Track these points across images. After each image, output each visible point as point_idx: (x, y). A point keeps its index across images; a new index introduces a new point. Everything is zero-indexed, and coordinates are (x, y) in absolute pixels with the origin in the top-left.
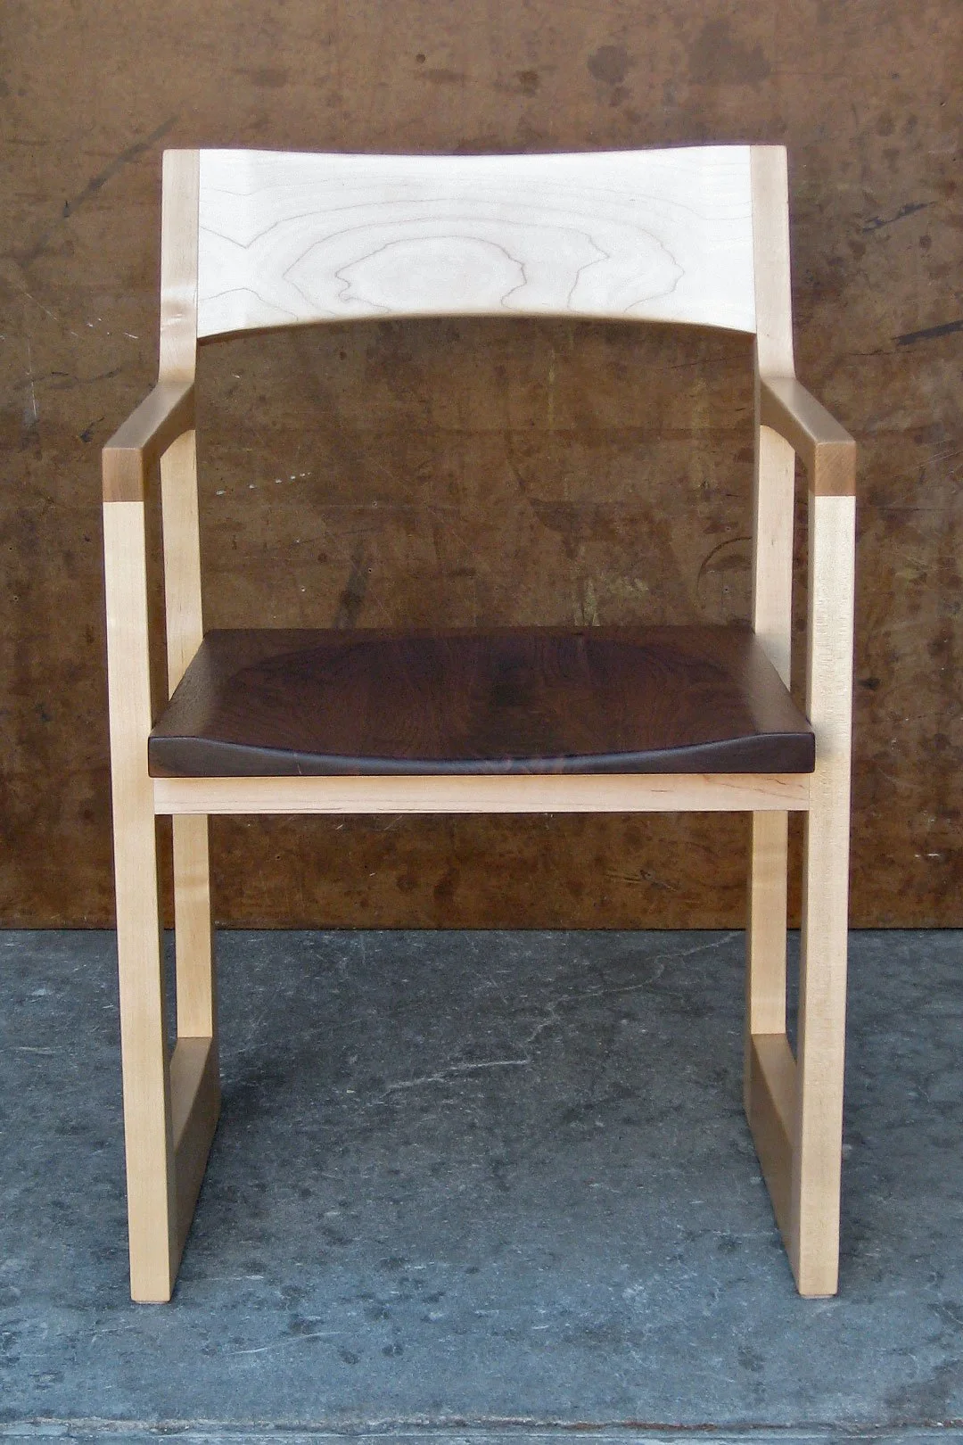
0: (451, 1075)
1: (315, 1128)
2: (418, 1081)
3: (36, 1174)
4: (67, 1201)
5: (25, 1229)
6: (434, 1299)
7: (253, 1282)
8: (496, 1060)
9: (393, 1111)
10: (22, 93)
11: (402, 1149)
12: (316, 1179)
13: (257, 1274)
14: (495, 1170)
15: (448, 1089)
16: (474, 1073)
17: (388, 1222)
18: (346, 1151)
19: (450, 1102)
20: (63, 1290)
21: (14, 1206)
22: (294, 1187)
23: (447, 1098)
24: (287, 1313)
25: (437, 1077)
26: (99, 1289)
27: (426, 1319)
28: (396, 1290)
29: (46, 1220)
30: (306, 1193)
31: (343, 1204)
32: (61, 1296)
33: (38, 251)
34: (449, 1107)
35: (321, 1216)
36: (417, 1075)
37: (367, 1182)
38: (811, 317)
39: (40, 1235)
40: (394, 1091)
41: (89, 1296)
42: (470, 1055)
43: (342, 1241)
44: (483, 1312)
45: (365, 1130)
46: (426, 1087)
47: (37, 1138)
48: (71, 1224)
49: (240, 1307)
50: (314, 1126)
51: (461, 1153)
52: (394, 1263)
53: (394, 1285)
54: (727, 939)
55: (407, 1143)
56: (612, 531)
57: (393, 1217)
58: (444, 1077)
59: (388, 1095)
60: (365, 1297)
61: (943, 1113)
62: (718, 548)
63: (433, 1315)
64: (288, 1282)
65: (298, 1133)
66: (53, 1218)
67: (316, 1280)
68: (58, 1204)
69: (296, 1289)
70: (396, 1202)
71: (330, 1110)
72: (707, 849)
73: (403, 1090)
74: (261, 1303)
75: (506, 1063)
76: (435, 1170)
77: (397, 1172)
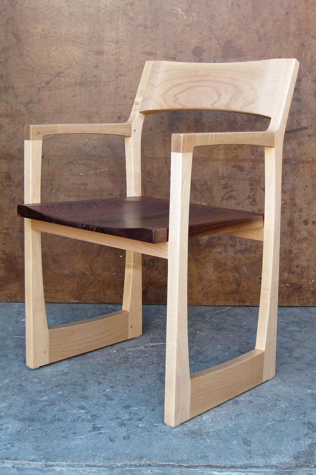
0: (146, 347)
1: (104, 362)
2: (136, 349)
3: (15, 375)
4: (24, 384)
5: (9, 393)
6: (140, 420)
7: (81, 413)
8: (160, 343)
9: (128, 358)
10: (27, 56)
11: (131, 370)
12: (103, 378)
13: (82, 410)
14: (160, 377)
15: (145, 351)
16: (153, 346)
17: (126, 393)
18: (113, 370)
19: (146, 355)
20: (18, 414)
21: (6, 385)
22: (96, 381)
23: (145, 354)
24: (92, 424)
25: (142, 347)
26: (30, 414)
27: (138, 427)
28: (128, 416)
29: (16, 390)
30: (100, 383)
31: (112, 387)
32: (17, 416)
33: (30, 102)
34: (145, 357)
35: (104, 391)
36: (136, 347)
37: (119, 380)
38: (255, 126)
39: (13, 395)
40: (128, 351)
41: (27, 416)
42: (152, 341)
43: (111, 399)
44: (157, 424)
45: (120, 363)
46: (138, 350)
47: (17, 364)
48: (23, 392)
49: (76, 421)
50: (103, 362)
51: (149, 371)
52: (128, 407)
53: (127, 415)
54: (227, 309)
55: (132, 368)
56: (196, 188)
57: (127, 391)
58: (144, 348)
59: (127, 353)
60: (118, 418)
61: (297, 360)
62: (226, 194)
63: (140, 425)
64: (92, 413)
65: (98, 364)
66: (18, 390)
67: (102, 413)
68: (20, 385)
69: (95, 415)
70: (128, 386)
71: (109, 357)
72: (222, 282)
73: (131, 351)
74: (83, 420)
75: (163, 343)
76: (141, 377)
77: (129, 377)
